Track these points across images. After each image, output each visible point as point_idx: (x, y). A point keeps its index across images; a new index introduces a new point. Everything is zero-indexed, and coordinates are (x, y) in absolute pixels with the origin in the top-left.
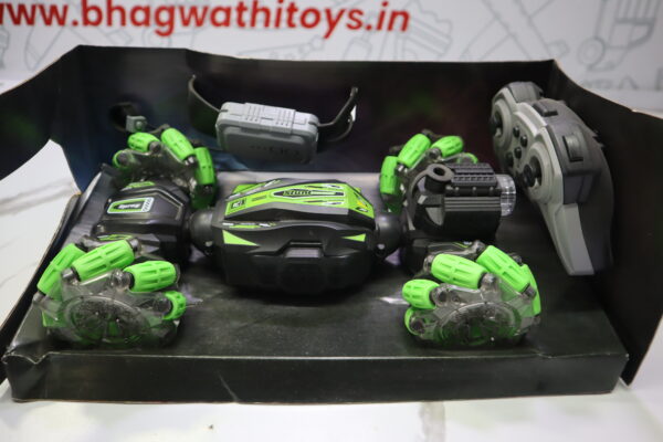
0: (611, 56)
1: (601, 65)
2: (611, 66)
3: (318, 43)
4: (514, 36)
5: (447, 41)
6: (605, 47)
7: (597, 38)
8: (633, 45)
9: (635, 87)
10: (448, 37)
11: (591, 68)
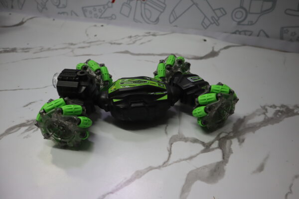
0: (251, 18)
1: (246, 22)
2: (251, 23)
3: (110, 4)
4: (196, 5)
5: (164, 6)
6: (247, 13)
7: (242, 7)
8: (263, 12)
9: (267, 36)
10: (164, 4)
11: (239, 23)
